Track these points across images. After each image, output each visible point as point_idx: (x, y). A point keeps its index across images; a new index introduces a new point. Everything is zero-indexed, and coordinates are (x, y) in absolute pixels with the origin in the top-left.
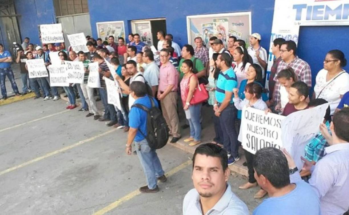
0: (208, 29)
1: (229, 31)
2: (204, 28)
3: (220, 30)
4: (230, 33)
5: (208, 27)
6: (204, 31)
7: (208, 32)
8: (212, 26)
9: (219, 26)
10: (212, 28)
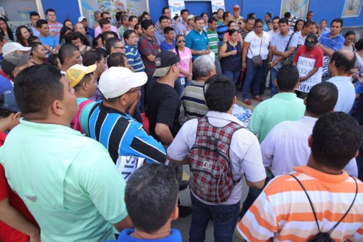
0: (104, 5)
1: (127, 6)
2: (99, 5)
3: (118, 6)
4: (128, 8)
5: (105, 4)
6: (101, 8)
7: (104, 8)
8: (109, 2)
9: (117, 2)
10: (109, 4)
